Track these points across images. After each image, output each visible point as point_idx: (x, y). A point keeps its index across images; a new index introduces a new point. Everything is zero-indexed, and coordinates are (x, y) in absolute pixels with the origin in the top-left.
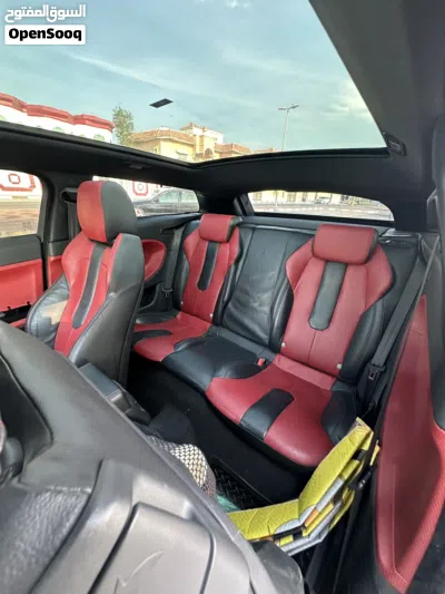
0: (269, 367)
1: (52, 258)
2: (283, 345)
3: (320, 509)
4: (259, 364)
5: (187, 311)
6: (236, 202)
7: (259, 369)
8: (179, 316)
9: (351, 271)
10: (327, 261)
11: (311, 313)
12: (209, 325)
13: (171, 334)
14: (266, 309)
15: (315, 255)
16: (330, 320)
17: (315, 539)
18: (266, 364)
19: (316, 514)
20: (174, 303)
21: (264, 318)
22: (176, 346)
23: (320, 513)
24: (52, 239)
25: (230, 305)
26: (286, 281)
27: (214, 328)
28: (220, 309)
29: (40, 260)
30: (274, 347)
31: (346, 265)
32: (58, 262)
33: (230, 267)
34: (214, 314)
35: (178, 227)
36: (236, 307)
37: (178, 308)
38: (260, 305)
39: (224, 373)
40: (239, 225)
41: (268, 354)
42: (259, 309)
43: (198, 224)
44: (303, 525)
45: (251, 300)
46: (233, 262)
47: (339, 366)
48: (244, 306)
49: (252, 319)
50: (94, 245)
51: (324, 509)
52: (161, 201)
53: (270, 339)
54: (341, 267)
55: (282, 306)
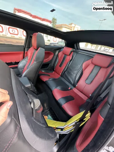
0: (71, 90)
1: (26, 52)
2: (77, 86)
3: (69, 126)
4: (69, 89)
5: (55, 71)
6: (75, 45)
7: (68, 90)
8: (53, 72)
9: (102, 69)
10: (95, 65)
11: (87, 79)
12: (60, 76)
13: (50, 76)
14: (75, 75)
15: (92, 63)
16: (91, 82)
17: (66, 133)
18: (71, 89)
19: (67, 127)
20: (53, 69)
21: (74, 77)
22: (49, 79)
23: (69, 127)
24: (26, 47)
25: (66, 72)
26: (82, 69)
27: (61, 77)
28: (63, 73)
29: (23, 52)
30: (74, 86)
31: (101, 67)
32: (27, 53)
33: (68, 62)
34: (62, 74)
35: (58, 50)
36: (67, 73)
37: (54, 70)
38: (73, 74)
39: (59, 88)
40: (73, 51)
41: (72, 87)
42: (73, 75)
43: (63, 50)
44: (64, 128)
45: (71, 72)
46: (69, 61)
47: (90, 95)
48: (69, 73)
49: (71, 77)
50: (34, 50)
51: (70, 127)
52: (59, 44)
53: (74, 83)
54: (99, 68)
55: (79, 75)
